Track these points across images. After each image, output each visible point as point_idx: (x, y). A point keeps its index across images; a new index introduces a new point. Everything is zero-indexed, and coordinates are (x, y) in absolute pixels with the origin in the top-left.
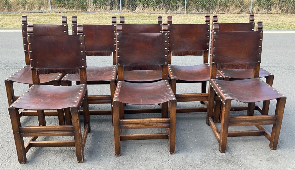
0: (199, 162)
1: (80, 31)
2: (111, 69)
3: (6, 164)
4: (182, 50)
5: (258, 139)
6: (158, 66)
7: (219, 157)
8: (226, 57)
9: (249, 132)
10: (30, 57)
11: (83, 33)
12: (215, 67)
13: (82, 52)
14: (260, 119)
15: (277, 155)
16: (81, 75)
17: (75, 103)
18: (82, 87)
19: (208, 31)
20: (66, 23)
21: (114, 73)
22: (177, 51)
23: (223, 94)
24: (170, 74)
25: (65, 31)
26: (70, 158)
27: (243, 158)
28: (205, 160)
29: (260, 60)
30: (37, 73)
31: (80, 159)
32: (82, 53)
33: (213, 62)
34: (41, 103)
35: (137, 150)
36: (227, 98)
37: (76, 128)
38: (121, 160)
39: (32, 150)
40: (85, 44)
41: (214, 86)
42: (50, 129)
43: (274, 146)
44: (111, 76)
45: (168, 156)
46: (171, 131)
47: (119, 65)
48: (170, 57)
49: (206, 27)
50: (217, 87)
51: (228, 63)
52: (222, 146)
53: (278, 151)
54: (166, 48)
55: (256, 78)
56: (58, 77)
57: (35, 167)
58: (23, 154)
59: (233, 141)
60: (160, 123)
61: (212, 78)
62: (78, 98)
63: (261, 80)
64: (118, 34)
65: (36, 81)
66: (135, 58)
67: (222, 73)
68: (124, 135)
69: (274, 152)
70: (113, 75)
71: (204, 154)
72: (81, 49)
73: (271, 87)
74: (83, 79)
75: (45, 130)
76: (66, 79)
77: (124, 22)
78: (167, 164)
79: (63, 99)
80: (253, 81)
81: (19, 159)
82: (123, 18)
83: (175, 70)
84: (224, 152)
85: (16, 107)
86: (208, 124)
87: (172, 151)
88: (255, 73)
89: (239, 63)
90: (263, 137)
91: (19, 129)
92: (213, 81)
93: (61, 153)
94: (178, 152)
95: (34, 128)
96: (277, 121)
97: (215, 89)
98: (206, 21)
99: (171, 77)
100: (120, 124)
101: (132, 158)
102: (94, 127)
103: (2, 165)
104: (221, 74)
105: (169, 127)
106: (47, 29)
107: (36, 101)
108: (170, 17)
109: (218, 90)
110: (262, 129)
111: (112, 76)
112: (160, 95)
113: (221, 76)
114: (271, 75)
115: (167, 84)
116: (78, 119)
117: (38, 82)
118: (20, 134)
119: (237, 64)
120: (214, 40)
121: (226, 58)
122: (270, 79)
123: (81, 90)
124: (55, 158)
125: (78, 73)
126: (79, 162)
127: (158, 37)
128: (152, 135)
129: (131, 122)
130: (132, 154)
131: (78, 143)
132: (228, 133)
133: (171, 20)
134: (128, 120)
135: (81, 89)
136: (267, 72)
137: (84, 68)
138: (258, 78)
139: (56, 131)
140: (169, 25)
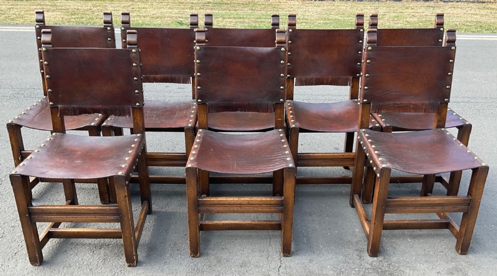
0: (332, 272)
1: (132, 43)
2: (188, 107)
3: (9, 264)
4: (313, 76)
5: (437, 235)
6: (268, 105)
7: (366, 265)
8: (388, 91)
9: (421, 222)
10: (48, 86)
11: (136, 46)
12: (368, 108)
13: (135, 78)
14: (441, 202)
15: (468, 264)
16: (134, 119)
17: (121, 168)
18: (136, 140)
19: (360, 41)
20: (110, 25)
21: (192, 114)
22: (303, 78)
23: (378, 158)
24: (289, 119)
25: (109, 39)
26: (115, 259)
27: (407, 267)
28: (341, 268)
29: (448, 97)
30: (59, 113)
31: (132, 261)
32: (136, 80)
33: (365, 100)
34: (66, 168)
35: (228, 246)
36: (384, 166)
37: (124, 210)
38: (199, 265)
39: (52, 243)
40: (141, 64)
41: (364, 142)
42: (79, 212)
43: (464, 248)
44: (187, 119)
45: (280, 259)
46: (286, 218)
47: (199, 102)
48: (292, 88)
49: (356, 34)
50: (369, 145)
51: (391, 103)
52: (372, 245)
53: (470, 257)
54: (282, 75)
55: (439, 130)
56: (96, 119)
57: (57, 271)
58: (36, 250)
59: (394, 236)
60: (267, 204)
61: (361, 127)
62: (127, 159)
63: (448, 133)
64: (198, 48)
65: (58, 126)
66: (228, 90)
67: (381, 118)
68: (207, 222)
69: (462, 259)
70: (191, 117)
71: (341, 258)
72: (134, 73)
73: (464, 146)
74: (138, 125)
75: (72, 212)
76: (109, 124)
77: (211, 24)
78: (277, 273)
79: (103, 159)
80: (434, 134)
81: (30, 258)
82: (210, 17)
83: (299, 111)
84: (376, 256)
85: (22, 174)
86: (353, 205)
87: (287, 251)
88: (439, 121)
89: (411, 102)
90: (447, 231)
91: (28, 209)
92: (363, 134)
93: (100, 249)
94: (296, 253)
95: (53, 209)
96: (470, 208)
97: (365, 148)
98: (358, 24)
99: (291, 124)
100: (199, 205)
101: (219, 261)
102: (157, 205)
103: (3, 266)
104: (380, 120)
105: (282, 211)
106: (79, 34)
107: (58, 162)
108: (292, 17)
109: (369, 149)
110: (446, 218)
111: (188, 121)
112: (268, 157)
113: (377, 125)
114: (467, 123)
115: (282, 138)
116: (126, 196)
117: (61, 129)
118: (30, 217)
119: (407, 104)
120: (368, 61)
121: (388, 93)
122: (465, 131)
123: (133, 146)
124: (90, 257)
125: (130, 115)
126: (129, 266)
127: (269, 55)
128: (254, 223)
129: (216, 203)
130: (218, 255)
131: (127, 235)
132: (384, 222)
133: (294, 22)
134: (212, 199)
135: (134, 143)
136: (461, 118)
137: (139, 106)
138: (443, 129)
139: (90, 214)
140: (290, 30)
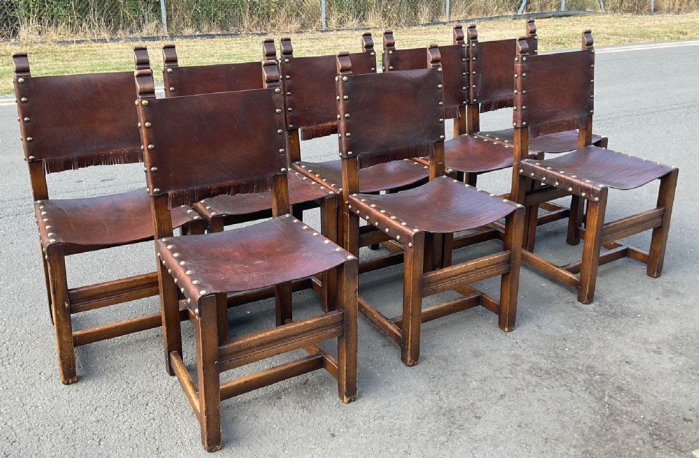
1: (273, 79)
7: (592, 313)
8: (542, 108)
10: (150, 162)
12: (526, 132)
13: (278, 131)
14: (643, 219)
17: (340, 253)
18: (295, 221)
19: (464, 60)
20: (148, 66)
21: (308, 180)
23: (583, 182)
27: (628, 303)
28: (575, 324)
29: (593, 108)
31: (354, 392)
32: (280, 134)
33: (523, 123)
36: (602, 186)
37: (352, 313)
43: (659, 269)
49: (458, 51)
50: (553, 173)
51: (547, 122)
52: (589, 288)
54: (440, 103)
56: (189, 212)
60: (493, 265)
61: (522, 158)
62: (325, 243)
64: (345, 78)
65: (167, 226)
66: (383, 133)
71: (562, 315)
72: (277, 123)
74: (284, 202)
77: (290, 53)
81: (208, 441)
84: (591, 302)
87: (512, 323)
88: (587, 137)
91: (219, 351)
92: (531, 165)
96: (664, 219)
97: (545, 179)
98: (458, 39)
100: (423, 286)
105: (509, 270)
108: (388, 34)
109: (557, 177)
114: (602, 136)
115: (460, 183)
116: (356, 290)
118: (220, 365)
119: (562, 121)
120: (524, 75)
121: (543, 112)
123: (304, 228)
126: (349, 401)
127: (425, 78)
133: (393, 41)
134: (438, 273)
135: (300, 225)
137: (285, 171)
138: (592, 146)
140: (391, 52)
